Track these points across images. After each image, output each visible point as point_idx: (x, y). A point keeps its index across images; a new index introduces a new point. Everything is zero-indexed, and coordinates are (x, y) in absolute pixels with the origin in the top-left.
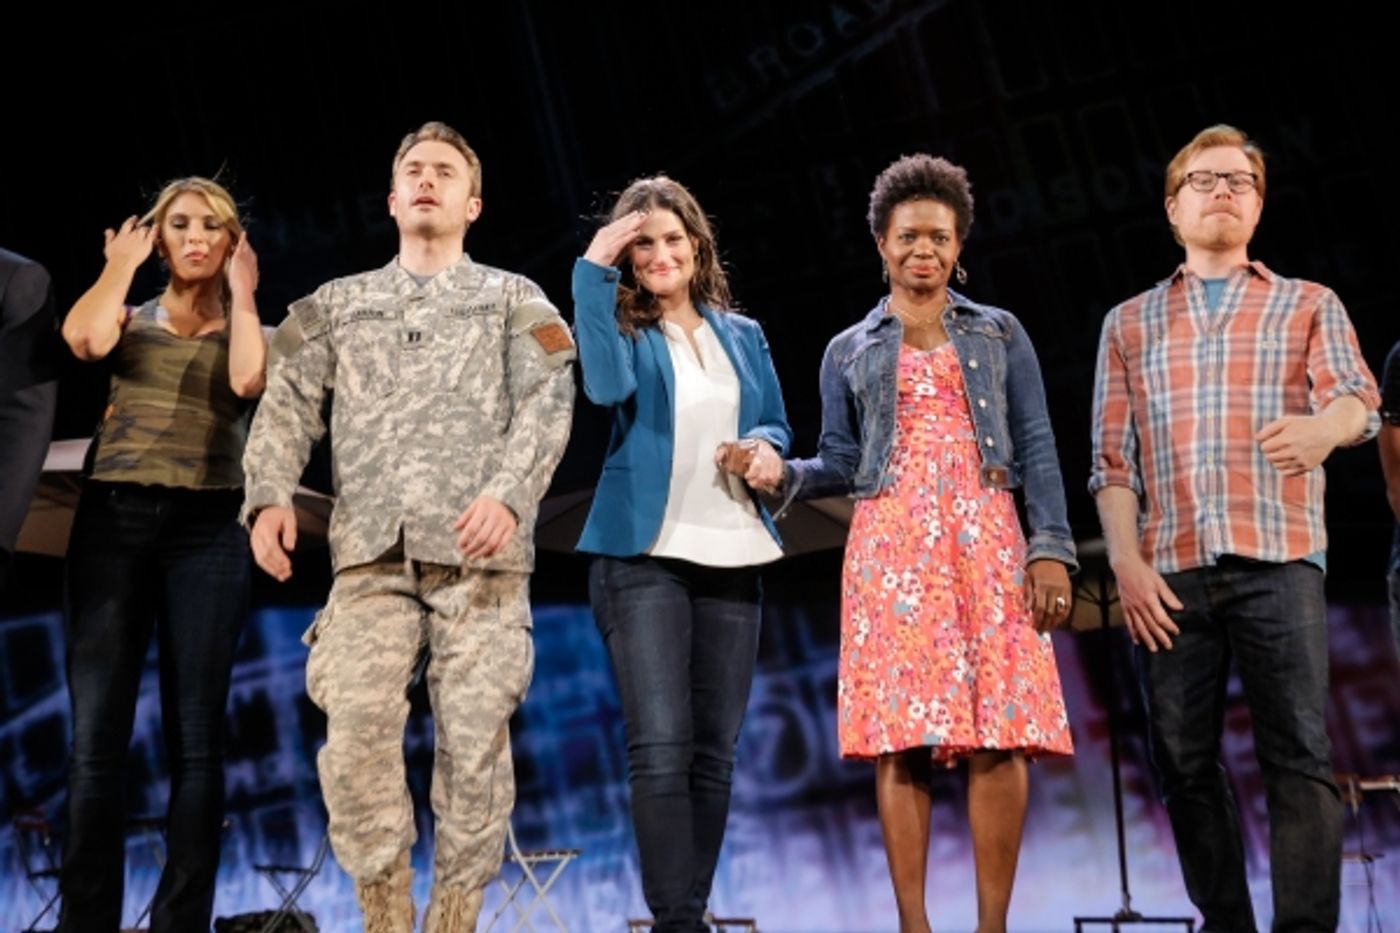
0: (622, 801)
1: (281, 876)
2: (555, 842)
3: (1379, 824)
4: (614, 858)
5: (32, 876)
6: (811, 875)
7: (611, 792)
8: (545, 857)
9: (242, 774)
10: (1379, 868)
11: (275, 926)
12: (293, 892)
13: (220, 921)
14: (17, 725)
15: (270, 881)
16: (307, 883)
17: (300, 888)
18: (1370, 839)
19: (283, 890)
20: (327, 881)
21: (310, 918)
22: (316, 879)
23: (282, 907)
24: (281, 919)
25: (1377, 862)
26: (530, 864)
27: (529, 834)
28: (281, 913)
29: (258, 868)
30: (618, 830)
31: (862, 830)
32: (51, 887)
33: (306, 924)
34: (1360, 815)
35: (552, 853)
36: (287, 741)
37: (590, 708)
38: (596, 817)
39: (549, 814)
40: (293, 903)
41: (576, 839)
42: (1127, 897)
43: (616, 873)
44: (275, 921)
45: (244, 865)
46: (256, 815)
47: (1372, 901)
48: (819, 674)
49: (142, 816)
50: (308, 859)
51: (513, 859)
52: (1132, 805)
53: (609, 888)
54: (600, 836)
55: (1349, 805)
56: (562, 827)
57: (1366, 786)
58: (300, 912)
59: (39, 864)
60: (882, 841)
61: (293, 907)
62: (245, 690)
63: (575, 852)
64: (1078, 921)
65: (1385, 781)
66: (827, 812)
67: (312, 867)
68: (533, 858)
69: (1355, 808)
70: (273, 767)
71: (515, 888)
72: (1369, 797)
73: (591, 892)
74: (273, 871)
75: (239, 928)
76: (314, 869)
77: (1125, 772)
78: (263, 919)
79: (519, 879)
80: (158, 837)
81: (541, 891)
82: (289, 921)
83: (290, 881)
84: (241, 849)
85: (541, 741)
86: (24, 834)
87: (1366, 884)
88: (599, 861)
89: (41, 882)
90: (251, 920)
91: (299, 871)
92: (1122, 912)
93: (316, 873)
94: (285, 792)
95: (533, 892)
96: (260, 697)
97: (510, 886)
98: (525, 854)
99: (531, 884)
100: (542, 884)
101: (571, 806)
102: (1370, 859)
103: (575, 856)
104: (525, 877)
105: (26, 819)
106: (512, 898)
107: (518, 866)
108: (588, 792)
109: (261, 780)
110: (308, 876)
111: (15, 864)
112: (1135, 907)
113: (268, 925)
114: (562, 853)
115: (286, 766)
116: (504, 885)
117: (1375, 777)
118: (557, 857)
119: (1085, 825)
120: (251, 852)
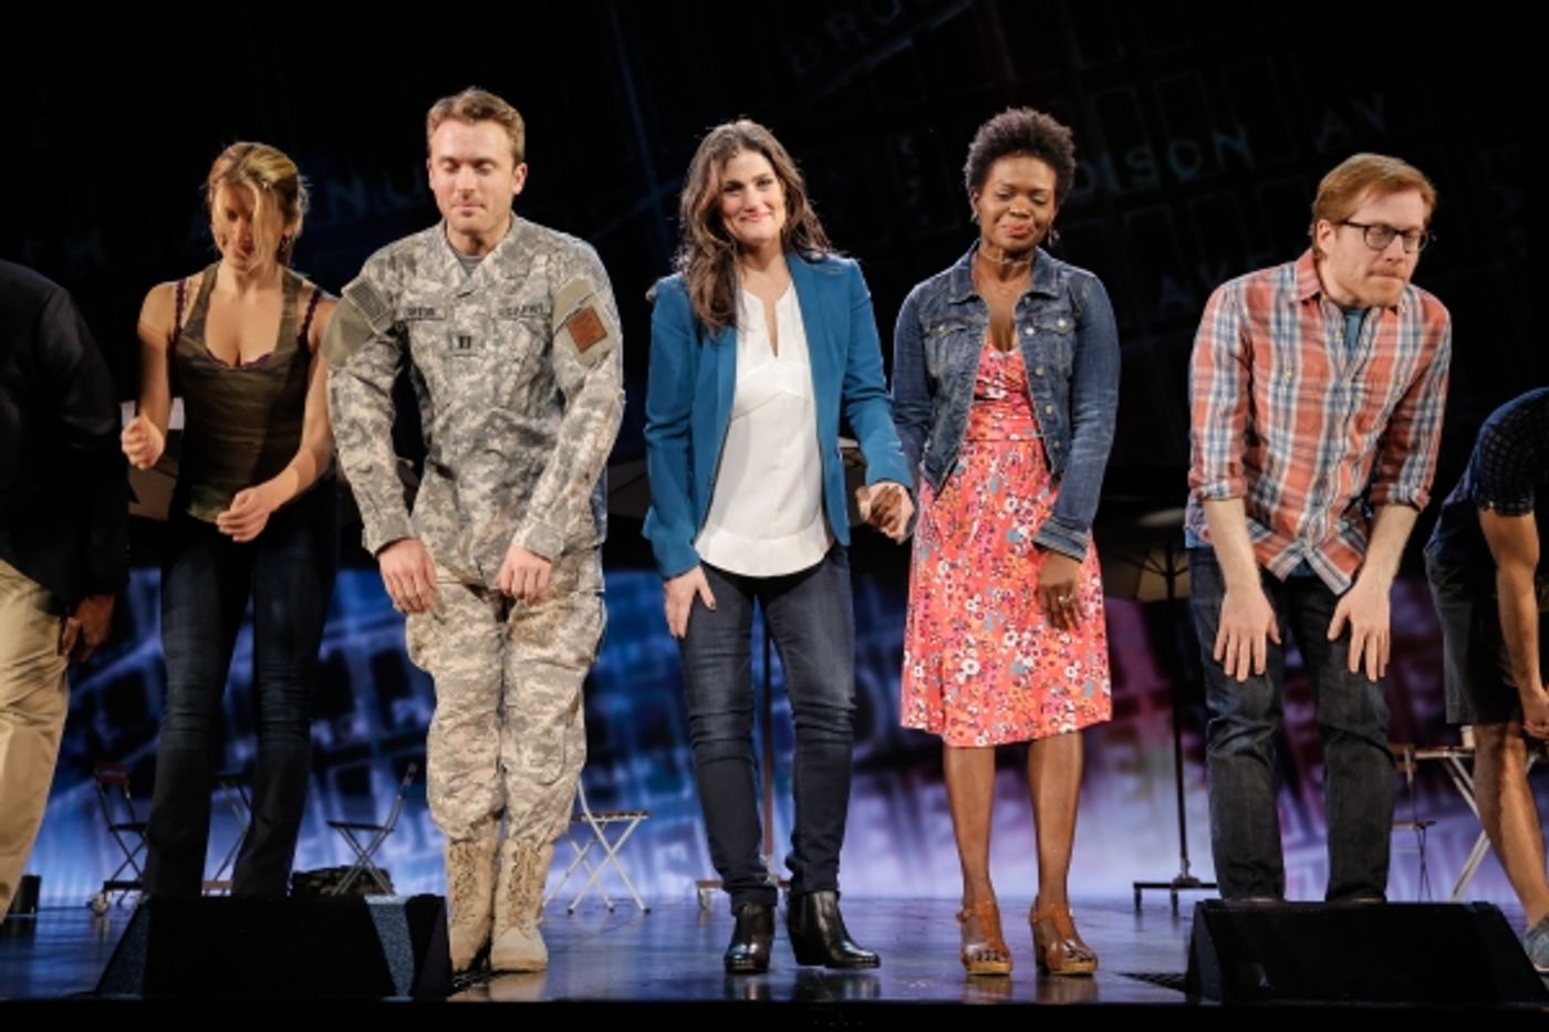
0: (690, 764)
1: (353, 831)
2: (625, 804)
3: (1432, 792)
4: (685, 820)
5: (114, 829)
6: (878, 840)
7: (681, 755)
8: (615, 818)
9: (322, 732)
10: (1433, 837)
11: (350, 881)
12: (369, 849)
13: (298, 875)
14: (99, 680)
15: (345, 837)
16: (381, 841)
17: (376, 845)
18: (1422, 807)
19: (359, 846)
20: (401, 839)
21: (385, 873)
22: (390, 837)
23: (358, 862)
24: (358, 872)
25: (1429, 829)
26: (600, 824)
27: (600, 795)
28: (356, 869)
29: (333, 825)
30: (687, 792)
31: (928, 795)
32: (131, 840)
33: (379, 880)
34: (1414, 782)
35: (622, 814)
36: (360, 702)
37: (661, 672)
38: (666, 779)
39: (620, 775)
40: (368, 859)
41: (646, 800)
42: (1186, 864)
43: (684, 834)
44: (350, 877)
45: (320, 822)
46: (332, 774)
47: (1423, 868)
48: (886, 642)
49: (222, 773)
50: (383, 817)
51: (583, 819)
52: (1191, 772)
53: (678, 850)
54: (670, 798)
55: (1404, 775)
56: (633, 788)
57: (1421, 755)
58: (374, 868)
59: (120, 817)
60: (946, 806)
61: (368, 864)
62: (324, 651)
63: (645, 813)
64: (1138, 886)
65: (1442, 751)
66: (893, 777)
67: (386, 825)
68: (603, 819)
69: (1410, 777)
70: (348, 726)
71: (585, 849)
72: (1424, 768)
73: (660, 854)
74: (349, 828)
75: (315, 883)
76: (389, 827)
77: (1187, 741)
78: (338, 875)
79: (592, 840)
80: (236, 793)
81: (612, 852)
82: (363, 877)
83: (364, 838)
84: (318, 807)
85: (616, 704)
86: (106, 786)
87: (1418, 852)
88: (670, 823)
89: (123, 835)
90: (327, 875)
91: (373, 828)
92: (1180, 878)
93: (392, 830)
94: (361, 750)
95: (603, 853)
96: (338, 657)
97: (581, 847)
98: (595, 815)
99: (600, 844)
100: (612, 844)
101: (641, 768)
102: (1423, 828)
103: (645, 817)
104: (596, 836)
105: (108, 773)
106: (583, 858)
107: (588, 826)
108: (659, 754)
109: (337, 739)
110: (383, 834)
111: (98, 816)
112: (1193, 872)
113: (345, 879)
114: (632, 814)
115: (361, 727)
116: (574, 845)
117: (1430, 749)
118: (627, 817)
119: (1146, 792)
120: (327, 809)
